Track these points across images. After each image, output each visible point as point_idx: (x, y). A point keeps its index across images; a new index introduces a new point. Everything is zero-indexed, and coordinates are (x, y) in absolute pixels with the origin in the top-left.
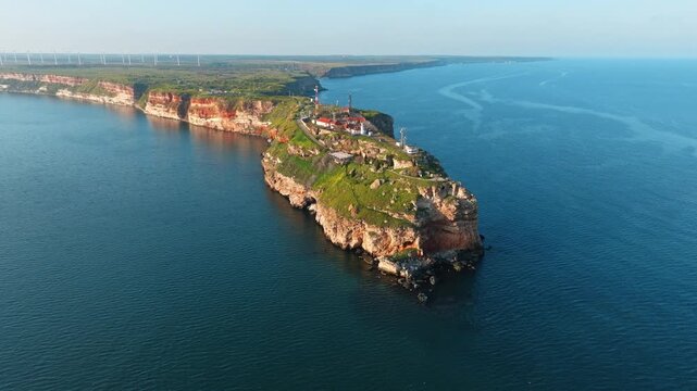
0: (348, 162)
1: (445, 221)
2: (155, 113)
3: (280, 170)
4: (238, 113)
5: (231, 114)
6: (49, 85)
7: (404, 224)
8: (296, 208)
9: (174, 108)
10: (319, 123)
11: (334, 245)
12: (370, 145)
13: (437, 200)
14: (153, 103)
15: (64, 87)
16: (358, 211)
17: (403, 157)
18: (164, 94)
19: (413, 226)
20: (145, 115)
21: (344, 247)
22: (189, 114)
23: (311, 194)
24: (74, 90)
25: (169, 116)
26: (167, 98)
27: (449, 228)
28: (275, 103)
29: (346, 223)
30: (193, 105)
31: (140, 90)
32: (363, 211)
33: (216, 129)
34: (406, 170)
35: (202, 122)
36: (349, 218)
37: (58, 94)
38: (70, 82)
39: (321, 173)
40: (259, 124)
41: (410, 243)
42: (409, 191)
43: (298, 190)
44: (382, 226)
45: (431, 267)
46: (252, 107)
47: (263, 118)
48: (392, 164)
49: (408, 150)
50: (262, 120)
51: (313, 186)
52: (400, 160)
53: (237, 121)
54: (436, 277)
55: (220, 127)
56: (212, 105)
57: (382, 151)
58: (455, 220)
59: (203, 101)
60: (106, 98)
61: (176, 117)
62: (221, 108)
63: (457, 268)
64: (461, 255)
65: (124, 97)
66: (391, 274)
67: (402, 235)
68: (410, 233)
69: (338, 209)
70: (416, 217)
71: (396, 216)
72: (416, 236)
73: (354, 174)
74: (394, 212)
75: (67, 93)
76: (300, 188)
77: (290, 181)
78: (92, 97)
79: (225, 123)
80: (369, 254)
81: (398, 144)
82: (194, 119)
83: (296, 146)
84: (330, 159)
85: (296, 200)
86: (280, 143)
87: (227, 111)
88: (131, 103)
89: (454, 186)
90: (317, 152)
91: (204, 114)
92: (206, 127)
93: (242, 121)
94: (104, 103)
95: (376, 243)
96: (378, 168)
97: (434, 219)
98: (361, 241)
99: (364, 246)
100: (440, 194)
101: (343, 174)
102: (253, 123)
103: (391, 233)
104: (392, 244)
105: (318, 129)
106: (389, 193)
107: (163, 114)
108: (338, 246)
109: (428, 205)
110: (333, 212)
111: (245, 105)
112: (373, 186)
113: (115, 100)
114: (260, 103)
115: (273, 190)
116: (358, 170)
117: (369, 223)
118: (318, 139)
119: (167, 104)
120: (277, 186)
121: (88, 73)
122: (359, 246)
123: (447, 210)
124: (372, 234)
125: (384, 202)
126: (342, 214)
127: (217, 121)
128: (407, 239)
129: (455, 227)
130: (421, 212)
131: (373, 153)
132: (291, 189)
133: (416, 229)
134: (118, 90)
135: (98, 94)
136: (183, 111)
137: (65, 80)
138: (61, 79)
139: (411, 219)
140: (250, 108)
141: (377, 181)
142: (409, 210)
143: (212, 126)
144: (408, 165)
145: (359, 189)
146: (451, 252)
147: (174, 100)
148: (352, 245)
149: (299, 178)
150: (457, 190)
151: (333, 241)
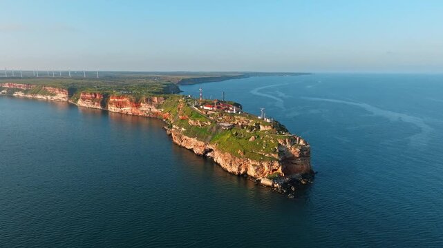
0: (231, 128)
1: (293, 158)
2: (85, 105)
3: (185, 134)
4: (142, 104)
5: (137, 104)
6: (8, 89)
7: (272, 160)
8: (198, 155)
9: (98, 102)
10: (205, 108)
11: (230, 173)
12: (242, 118)
13: (289, 146)
14: (84, 99)
15: (19, 90)
16: (244, 153)
17: (265, 124)
18: (91, 94)
19: (277, 160)
20: (77, 106)
21: (237, 173)
22: (109, 105)
23: (210, 147)
24: (26, 92)
25: (95, 107)
26: (93, 96)
27: (296, 162)
28: (165, 98)
29: (237, 160)
30: (111, 100)
31: (72, 92)
32: (247, 154)
33: (127, 114)
34: (269, 131)
35: (118, 110)
36: (240, 157)
37: (15, 95)
38: (23, 87)
39: (214, 135)
40: (156, 110)
41: (276, 170)
42: (272, 141)
43: (200, 145)
44: (260, 161)
45: (290, 182)
46: (151, 100)
47: (158, 107)
48: (259, 128)
49: (268, 121)
50: (157, 108)
51: (211, 142)
52: (264, 126)
53: (141, 109)
54: (294, 187)
55: (130, 113)
56: (125, 99)
57: (250, 121)
58: (299, 157)
59: (118, 97)
60: (49, 97)
61: (99, 107)
62: (131, 101)
63: (304, 183)
64: (304, 176)
65: (61, 96)
66: (268, 186)
67: (272, 165)
68: (276, 164)
69: (231, 153)
70: (279, 156)
71: (267, 155)
72: (279, 165)
73: (237, 134)
74: (266, 153)
75: (21, 94)
76: (202, 143)
77: (194, 141)
78: (39, 97)
79: (133, 110)
80: (252, 177)
81: (259, 118)
82: (112, 108)
83: (195, 121)
84: (219, 127)
85: (198, 151)
86: (182, 119)
87: (135, 103)
88: (66, 100)
89: (298, 139)
90: (209, 123)
91: (119, 105)
92: (121, 113)
93: (145, 109)
94: (47, 100)
95: (256, 170)
96: (252, 130)
97: (288, 157)
98: (247, 170)
99: (248, 173)
100: (290, 143)
101: (229, 134)
102: (152, 110)
103: (265, 164)
104: (265, 171)
105: (207, 111)
106: (261, 143)
107: (90, 106)
108: (233, 174)
109: (284, 149)
110: (228, 155)
111: (147, 100)
112: (251, 140)
113: (55, 98)
114: (156, 98)
115: (180, 146)
116: (239, 132)
117: (252, 160)
118: (208, 116)
119: (93, 100)
120: (183, 144)
121: (36, 82)
122: (245, 173)
123: (295, 151)
124: (254, 165)
125: (259, 148)
126: (234, 155)
127: (128, 109)
128: (274, 167)
129: (299, 161)
130: (280, 153)
131: (246, 122)
132: (195, 145)
133: (279, 162)
134: (57, 92)
135: (43, 94)
136: (104, 103)
137: (20, 86)
138: (17, 85)
139: (276, 156)
140: (150, 101)
141: (253, 137)
142: (274, 152)
143: (125, 112)
144: (269, 128)
145: (242, 142)
146: (298, 175)
147: (98, 97)
148: (242, 172)
149: (199, 138)
150: (299, 141)
151: (229, 171)
